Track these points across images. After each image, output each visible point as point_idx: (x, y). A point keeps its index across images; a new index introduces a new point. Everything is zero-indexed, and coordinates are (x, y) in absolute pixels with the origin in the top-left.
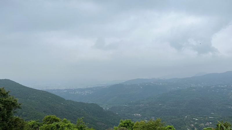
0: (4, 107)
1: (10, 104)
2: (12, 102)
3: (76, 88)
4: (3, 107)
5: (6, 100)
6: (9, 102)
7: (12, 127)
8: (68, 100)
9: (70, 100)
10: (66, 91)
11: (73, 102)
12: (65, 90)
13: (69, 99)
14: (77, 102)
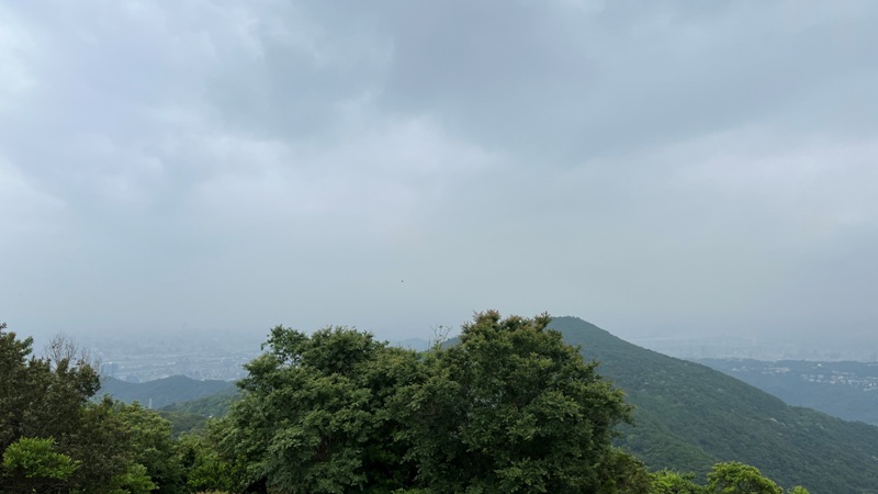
0: (585, 412)
1: (601, 404)
2: (606, 398)
3: (830, 360)
4: (580, 412)
5: (588, 388)
6: (597, 396)
7: (612, 484)
8: (798, 410)
9: (808, 409)
10: (787, 370)
11: (823, 418)
12: (781, 364)
13: (805, 405)
14: (844, 422)
